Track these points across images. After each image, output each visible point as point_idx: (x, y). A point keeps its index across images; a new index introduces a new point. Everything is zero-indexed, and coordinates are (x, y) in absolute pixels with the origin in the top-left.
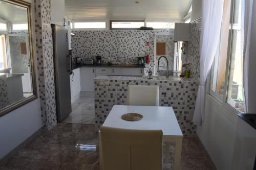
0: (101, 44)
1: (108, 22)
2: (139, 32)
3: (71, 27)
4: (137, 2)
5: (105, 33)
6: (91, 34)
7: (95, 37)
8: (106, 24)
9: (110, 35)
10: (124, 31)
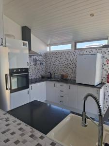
0: (66, 63)
1: (74, 44)
2: (100, 51)
3: (48, 50)
4: (92, 15)
5: (69, 53)
6: (60, 55)
7: (62, 57)
8: (72, 45)
9: (73, 55)
10: (86, 50)
